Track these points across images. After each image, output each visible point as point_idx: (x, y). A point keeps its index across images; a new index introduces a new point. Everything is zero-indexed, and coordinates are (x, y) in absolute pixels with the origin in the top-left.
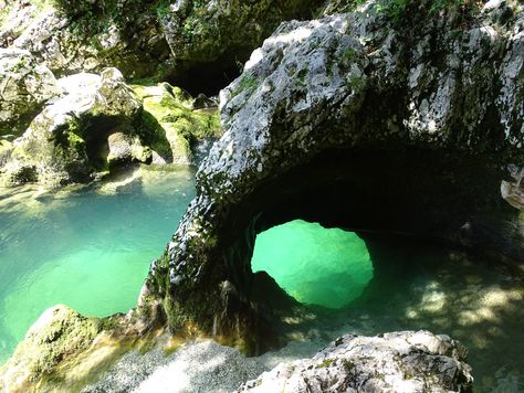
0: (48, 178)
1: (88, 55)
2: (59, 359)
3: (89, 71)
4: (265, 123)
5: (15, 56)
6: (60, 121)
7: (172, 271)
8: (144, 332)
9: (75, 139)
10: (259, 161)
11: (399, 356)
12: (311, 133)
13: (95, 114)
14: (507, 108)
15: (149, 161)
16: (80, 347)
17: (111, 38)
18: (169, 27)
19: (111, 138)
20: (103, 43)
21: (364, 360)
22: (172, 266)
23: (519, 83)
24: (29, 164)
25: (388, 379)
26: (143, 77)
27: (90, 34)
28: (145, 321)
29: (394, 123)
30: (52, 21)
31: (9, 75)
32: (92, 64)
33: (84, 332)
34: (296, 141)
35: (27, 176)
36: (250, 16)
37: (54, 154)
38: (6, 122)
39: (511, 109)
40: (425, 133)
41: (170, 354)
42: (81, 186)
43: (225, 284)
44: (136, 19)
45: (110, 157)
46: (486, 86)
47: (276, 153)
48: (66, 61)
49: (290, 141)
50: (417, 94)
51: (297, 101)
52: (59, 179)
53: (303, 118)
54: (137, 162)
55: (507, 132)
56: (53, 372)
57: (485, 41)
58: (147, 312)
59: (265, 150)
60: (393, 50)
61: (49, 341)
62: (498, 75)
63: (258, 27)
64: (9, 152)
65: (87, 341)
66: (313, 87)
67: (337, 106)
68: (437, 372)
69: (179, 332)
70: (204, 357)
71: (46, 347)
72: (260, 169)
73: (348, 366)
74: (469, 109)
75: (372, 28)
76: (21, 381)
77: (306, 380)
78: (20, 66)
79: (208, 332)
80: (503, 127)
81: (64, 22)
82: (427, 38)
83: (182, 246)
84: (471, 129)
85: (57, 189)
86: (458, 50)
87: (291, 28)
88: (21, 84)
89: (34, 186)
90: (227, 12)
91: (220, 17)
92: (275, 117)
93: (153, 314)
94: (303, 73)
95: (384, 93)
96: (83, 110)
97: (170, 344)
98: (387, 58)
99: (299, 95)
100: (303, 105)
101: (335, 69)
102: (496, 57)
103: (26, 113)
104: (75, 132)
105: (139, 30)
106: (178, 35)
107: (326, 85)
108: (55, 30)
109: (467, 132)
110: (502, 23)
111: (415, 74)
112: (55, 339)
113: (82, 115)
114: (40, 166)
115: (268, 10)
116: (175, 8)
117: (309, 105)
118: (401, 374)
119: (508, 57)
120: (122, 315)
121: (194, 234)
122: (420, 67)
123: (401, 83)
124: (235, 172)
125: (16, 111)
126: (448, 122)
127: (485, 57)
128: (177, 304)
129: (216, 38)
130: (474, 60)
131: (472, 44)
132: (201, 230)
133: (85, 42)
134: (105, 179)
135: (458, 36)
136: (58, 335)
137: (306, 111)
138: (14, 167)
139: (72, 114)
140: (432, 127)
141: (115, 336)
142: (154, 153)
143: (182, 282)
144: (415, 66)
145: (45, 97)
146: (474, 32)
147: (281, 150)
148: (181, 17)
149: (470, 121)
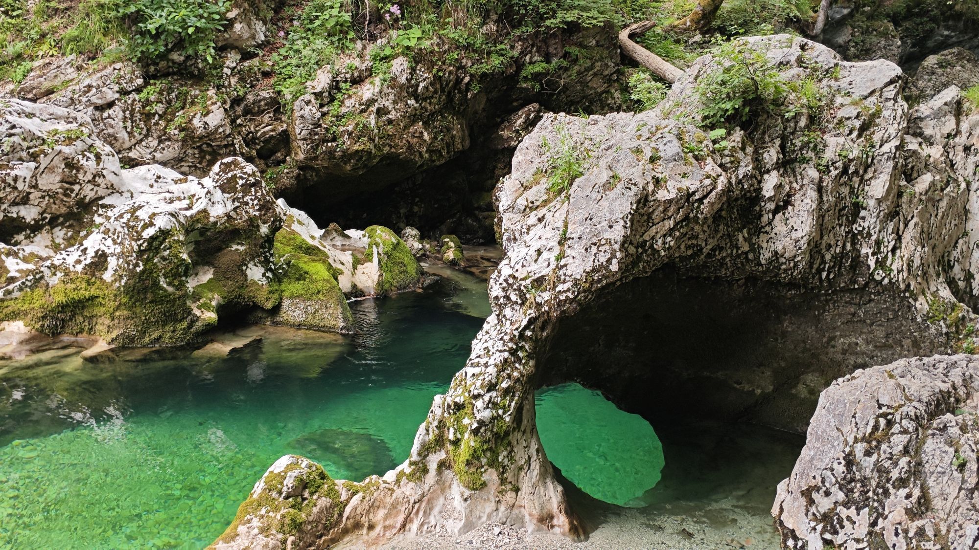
4: (628, 209)
6: (163, 223)
7: (480, 404)
10: (614, 257)
14: (869, 235)
17: (210, 116)
18: (306, 113)
20: (197, 122)
22: (479, 396)
23: (884, 206)
27: (173, 107)
29: (745, 239)
30: (119, 78)
31: (58, 147)
34: (653, 239)
39: (874, 237)
46: (844, 208)
48: (128, 142)
49: (646, 237)
50: (771, 206)
51: (659, 188)
53: (665, 210)
59: (626, 242)
63: (426, 136)
67: (700, 201)
72: (614, 267)
74: (828, 231)
78: (77, 137)
80: (866, 257)
81: (138, 83)
83: (492, 371)
84: (828, 257)
88: (72, 164)
91: (379, 110)
94: (655, 159)
95: (738, 198)
96: (188, 213)
99: (658, 182)
100: (666, 194)
101: (692, 160)
102: (856, 173)
104: (180, 244)
106: (317, 128)
107: (684, 175)
108: (121, 90)
109: (823, 262)
111: (771, 181)
113: (188, 221)
117: (671, 195)
119: (869, 175)
122: (774, 173)
123: (755, 190)
124: (575, 272)
125: (47, 209)
126: (809, 243)
127: (845, 172)
130: (834, 173)
131: (829, 154)
132: (515, 352)
137: (669, 201)
139: (175, 215)
143: (492, 420)
144: (768, 172)
145: (101, 192)
147: (637, 249)
148: (323, 102)
149: (828, 247)
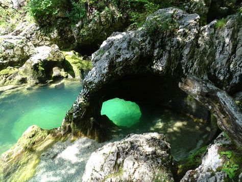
0: (31, 82)
1: (46, 40)
2: (34, 144)
3: (47, 45)
4: (107, 65)
5: (20, 39)
6: (36, 62)
7: (74, 114)
8: (64, 135)
9: (41, 68)
10: (104, 78)
11: (148, 140)
12: (122, 69)
13: (48, 60)
15: (67, 77)
16: (41, 140)
17: (55, 34)
18: (75, 32)
19: (54, 69)
20: (52, 36)
21: (136, 141)
22: (74, 112)
23: (188, 56)
24: (24, 77)
25: (144, 147)
26: (65, 48)
27: (47, 33)
28: (64, 131)
29: (149, 67)
30: (34, 27)
31: (18, 45)
32: (48, 43)
33: (43, 134)
34: (117, 72)
35: (23, 81)
36: (103, 30)
37: (34, 73)
38: (16, 62)
39: (185, 64)
40: (159, 71)
41: (73, 142)
42: (43, 85)
43: (92, 118)
44: (64, 28)
45: (53, 75)
46: (178, 56)
47: (110, 75)
48: (38, 42)
49: (115, 71)
50: (156, 58)
51: (118, 58)
52: (35, 82)
53: (119, 64)
54: (63, 77)
55: (184, 71)
56: (31, 148)
57: (178, 42)
58: (65, 128)
59: (106, 74)
60: (149, 43)
61: (30, 138)
62: (182, 53)
63: (105, 34)
64: (17, 72)
65: (44, 138)
66: (123, 54)
67: (131, 60)
68: (159, 145)
69: (76, 135)
70: (84, 143)
71: (29, 140)
72: (105, 80)
73: (132, 143)
74: (172, 63)
75: (142, 36)
76: (20, 151)
77: (118, 148)
78: (22, 42)
79: (86, 135)
80: (183, 70)
81: (38, 28)
82: (160, 40)
83: (78, 105)
84: (173, 70)
85: (34, 86)
86: (169, 44)
87: (117, 34)
88: (22, 49)
89: (26, 85)
90: (95, 28)
91: (93, 30)
92: (110, 63)
93: (67, 129)
94: (120, 49)
95: (146, 57)
96: (44, 59)
97: (72, 139)
98: (147, 46)
99: (118, 56)
100: (120, 60)
101: (130, 49)
102: (181, 47)
103: (24, 59)
104: (41, 66)
105: (65, 32)
106: (78, 35)
107: (127, 53)
108: (35, 30)
109: (171, 71)
110: (184, 37)
111: (156, 51)
112: (32, 137)
113: (44, 60)
114: (28, 77)
115: (109, 28)
116: (77, 25)
117: (121, 60)
118: (148, 146)
119: (185, 48)
120: (56, 129)
121: (82, 101)
122: (157, 49)
123: (151, 54)
124: (96, 81)
125: (20, 58)
126: (166, 67)
127: (178, 47)
128: (75, 125)
129: (91, 37)
130: (174, 48)
131: (174, 43)
132: (84, 100)
133: (45, 35)
134: (51, 83)
135: (170, 40)
136: (33, 136)
137: (121, 62)
138: (18, 78)
139: (40, 60)
140: (161, 69)
141: (53, 136)
142: (69, 74)
143: (77, 118)
144: (156, 49)
145: (31, 54)
146: (175, 39)
147: (112, 74)
148: (79, 28)
149: (173, 68)
